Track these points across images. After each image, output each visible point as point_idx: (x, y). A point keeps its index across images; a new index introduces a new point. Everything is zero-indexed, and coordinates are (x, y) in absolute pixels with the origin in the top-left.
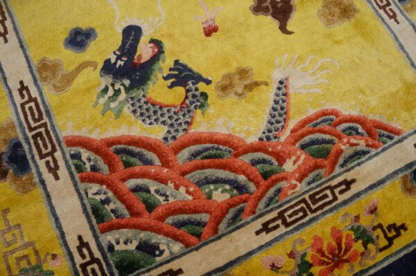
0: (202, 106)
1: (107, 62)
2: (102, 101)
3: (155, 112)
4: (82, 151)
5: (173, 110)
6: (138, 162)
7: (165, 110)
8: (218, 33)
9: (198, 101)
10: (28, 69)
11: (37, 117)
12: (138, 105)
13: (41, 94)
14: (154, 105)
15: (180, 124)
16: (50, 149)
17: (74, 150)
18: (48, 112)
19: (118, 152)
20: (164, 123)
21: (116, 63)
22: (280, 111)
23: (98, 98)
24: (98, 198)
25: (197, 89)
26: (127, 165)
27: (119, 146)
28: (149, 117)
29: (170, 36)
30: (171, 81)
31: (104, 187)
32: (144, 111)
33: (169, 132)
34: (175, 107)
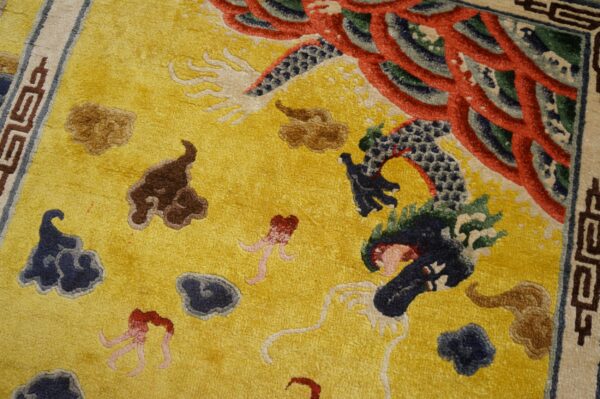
0: (377, 134)
1: (452, 283)
2: (491, 232)
3: (437, 169)
4: (550, 190)
5: (413, 156)
6: (494, 128)
7: (423, 163)
9: (376, 144)
10: (563, 356)
11: (584, 275)
12: (451, 194)
13: (563, 304)
14: (432, 179)
16: (588, 221)
17: (559, 198)
18: (567, 270)
19: (510, 156)
20: (435, 149)
21: (443, 273)
22: (292, 65)
23: (494, 239)
24: (560, 126)
25: (367, 159)
26: (508, 135)
27: (505, 161)
28: (448, 169)
31: (547, 131)
32: (449, 180)
33: (437, 135)
34: (409, 158)
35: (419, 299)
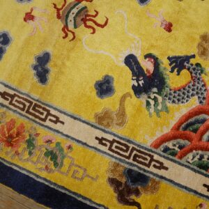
0: (202, 71)
1: (134, 87)
2: (152, 110)
3: (184, 93)
4: (166, 144)
5: (191, 85)
6: (199, 125)
7: (187, 88)
8: (174, 25)
9: (198, 70)
10: (93, 128)
11: (125, 148)
12: (172, 97)
13: (114, 135)
14: (179, 90)
15: (201, 89)
16: (149, 158)
17: (162, 148)
18: (129, 141)
19: (185, 129)
20: (193, 95)
21: (139, 84)
23: (149, 110)
24: (196, 159)
25: (192, 65)
26: (195, 131)
27: (183, 126)
28: (183, 98)
29: (152, 46)
30: (176, 70)
31: (194, 151)
32: (178, 97)
33: (199, 97)
34: (190, 83)
35: (130, 72)
